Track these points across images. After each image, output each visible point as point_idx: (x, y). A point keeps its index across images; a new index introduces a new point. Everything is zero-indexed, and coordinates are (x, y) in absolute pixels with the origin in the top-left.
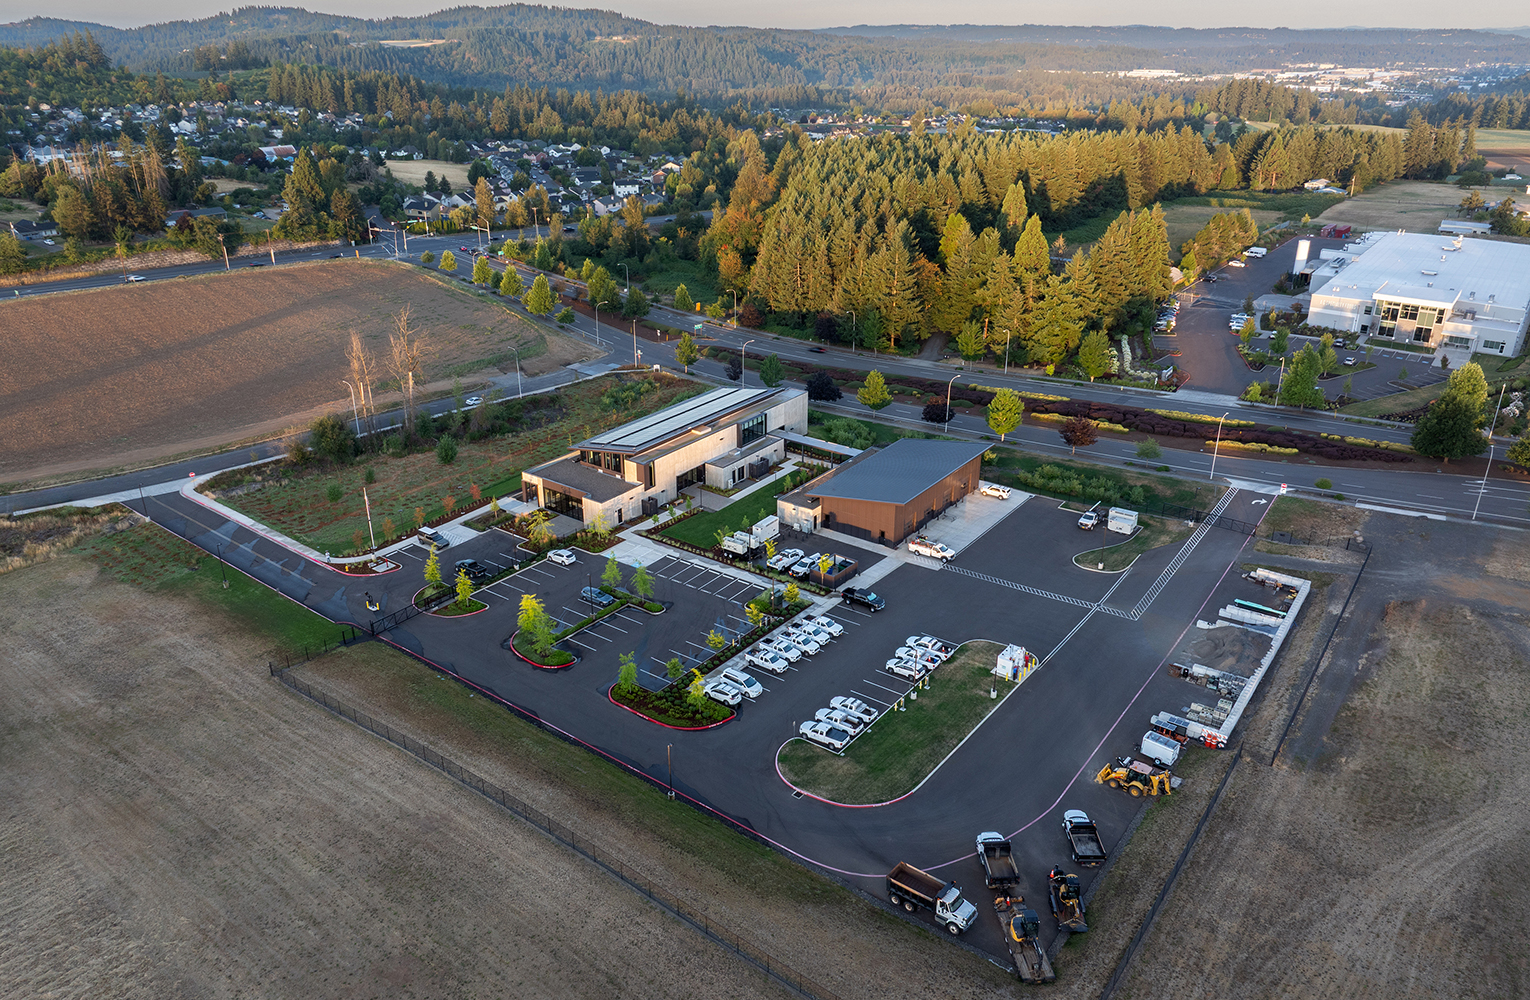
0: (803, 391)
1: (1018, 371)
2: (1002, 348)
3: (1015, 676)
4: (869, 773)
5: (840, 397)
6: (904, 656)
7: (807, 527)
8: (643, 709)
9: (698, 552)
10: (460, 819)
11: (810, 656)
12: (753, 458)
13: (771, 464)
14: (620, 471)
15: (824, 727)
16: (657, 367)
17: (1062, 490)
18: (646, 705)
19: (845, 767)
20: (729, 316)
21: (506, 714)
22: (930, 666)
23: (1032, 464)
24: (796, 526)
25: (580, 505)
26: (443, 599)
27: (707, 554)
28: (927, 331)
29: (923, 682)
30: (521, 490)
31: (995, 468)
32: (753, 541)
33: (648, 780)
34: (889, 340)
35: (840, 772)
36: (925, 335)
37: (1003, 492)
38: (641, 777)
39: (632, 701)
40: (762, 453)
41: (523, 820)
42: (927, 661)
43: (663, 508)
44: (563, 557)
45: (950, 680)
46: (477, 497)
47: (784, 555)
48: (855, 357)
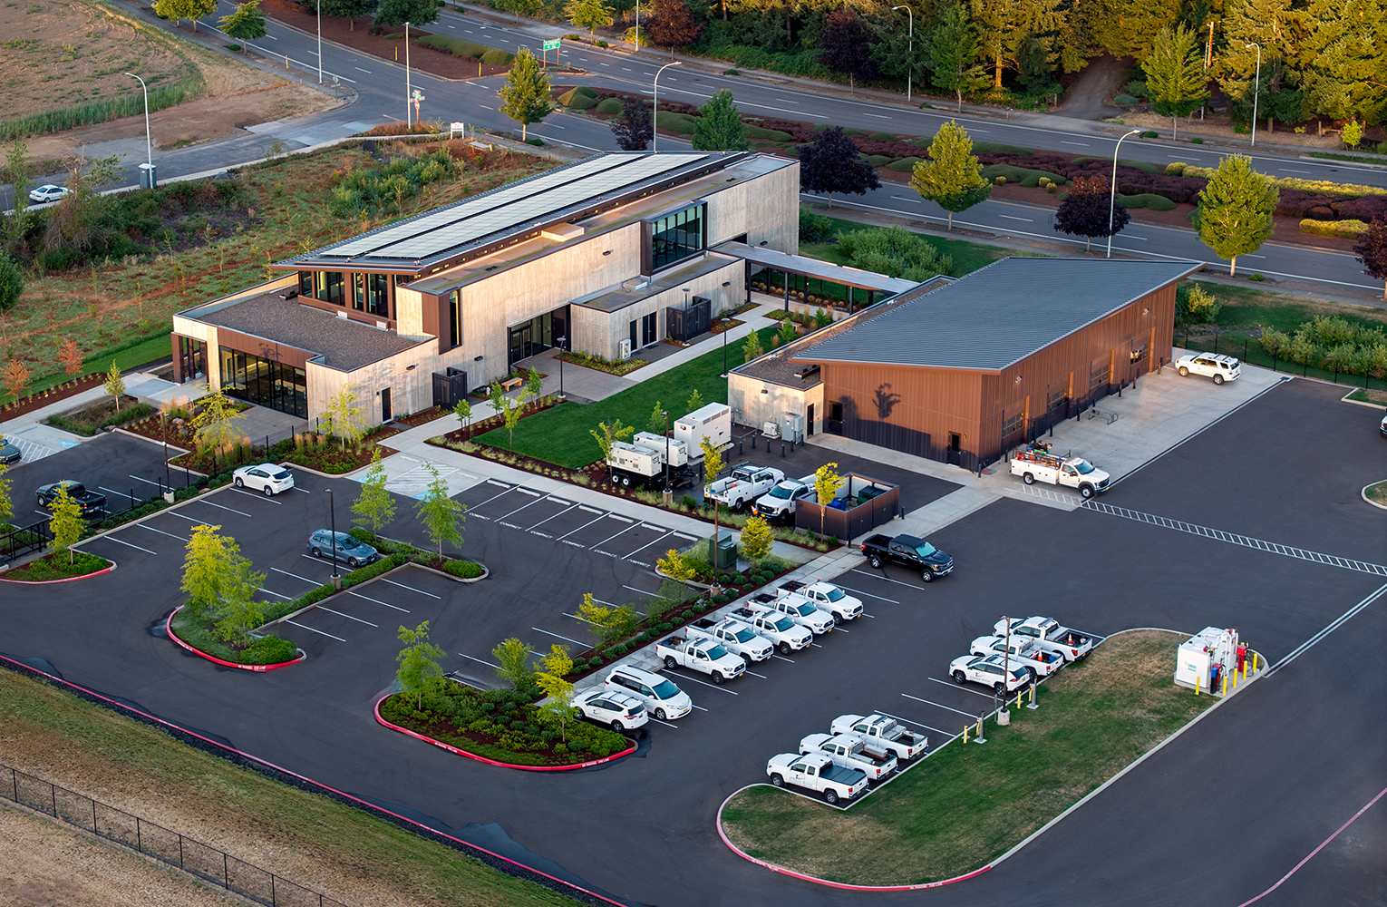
0: (789, 161)
1: (1282, 139)
2: (1245, 85)
3: (1215, 683)
4: (904, 837)
5: (874, 186)
6: (989, 651)
7: (793, 429)
8: (448, 737)
9: (555, 473)
10: (94, 886)
11: (792, 653)
12: (677, 297)
13: (715, 313)
14: (385, 315)
15: (817, 760)
16: (457, 127)
17: (1353, 365)
18: (453, 728)
19: (858, 830)
20: (621, 28)
21: (170, 742)
22: (1041, 668)
23: (1291, 318)
24: (769, 429)
25: (299, 388)
26: (18, 552)
27: (574, 478)
28: (1077, 54)
29: (1025, 697)
30: (169, 359)
31: (1211, 328)
32: (674, 450)
33: (460, 847)
34: (992, 72)
35: (847, 836)
36: (1074, 63)
37: (1224, 367)
38: (446, 842)
39: (424, 722)
40: (699, 286)
41: (220, 888)
42: (1036, 658)
43: (479, 395)
44: (267, 478)
45: (1080, 694)
46: (77, 372)
47: (741, 477)
48: (913, 110)
